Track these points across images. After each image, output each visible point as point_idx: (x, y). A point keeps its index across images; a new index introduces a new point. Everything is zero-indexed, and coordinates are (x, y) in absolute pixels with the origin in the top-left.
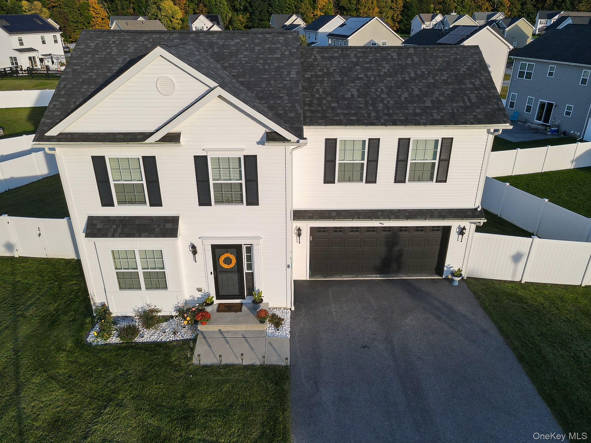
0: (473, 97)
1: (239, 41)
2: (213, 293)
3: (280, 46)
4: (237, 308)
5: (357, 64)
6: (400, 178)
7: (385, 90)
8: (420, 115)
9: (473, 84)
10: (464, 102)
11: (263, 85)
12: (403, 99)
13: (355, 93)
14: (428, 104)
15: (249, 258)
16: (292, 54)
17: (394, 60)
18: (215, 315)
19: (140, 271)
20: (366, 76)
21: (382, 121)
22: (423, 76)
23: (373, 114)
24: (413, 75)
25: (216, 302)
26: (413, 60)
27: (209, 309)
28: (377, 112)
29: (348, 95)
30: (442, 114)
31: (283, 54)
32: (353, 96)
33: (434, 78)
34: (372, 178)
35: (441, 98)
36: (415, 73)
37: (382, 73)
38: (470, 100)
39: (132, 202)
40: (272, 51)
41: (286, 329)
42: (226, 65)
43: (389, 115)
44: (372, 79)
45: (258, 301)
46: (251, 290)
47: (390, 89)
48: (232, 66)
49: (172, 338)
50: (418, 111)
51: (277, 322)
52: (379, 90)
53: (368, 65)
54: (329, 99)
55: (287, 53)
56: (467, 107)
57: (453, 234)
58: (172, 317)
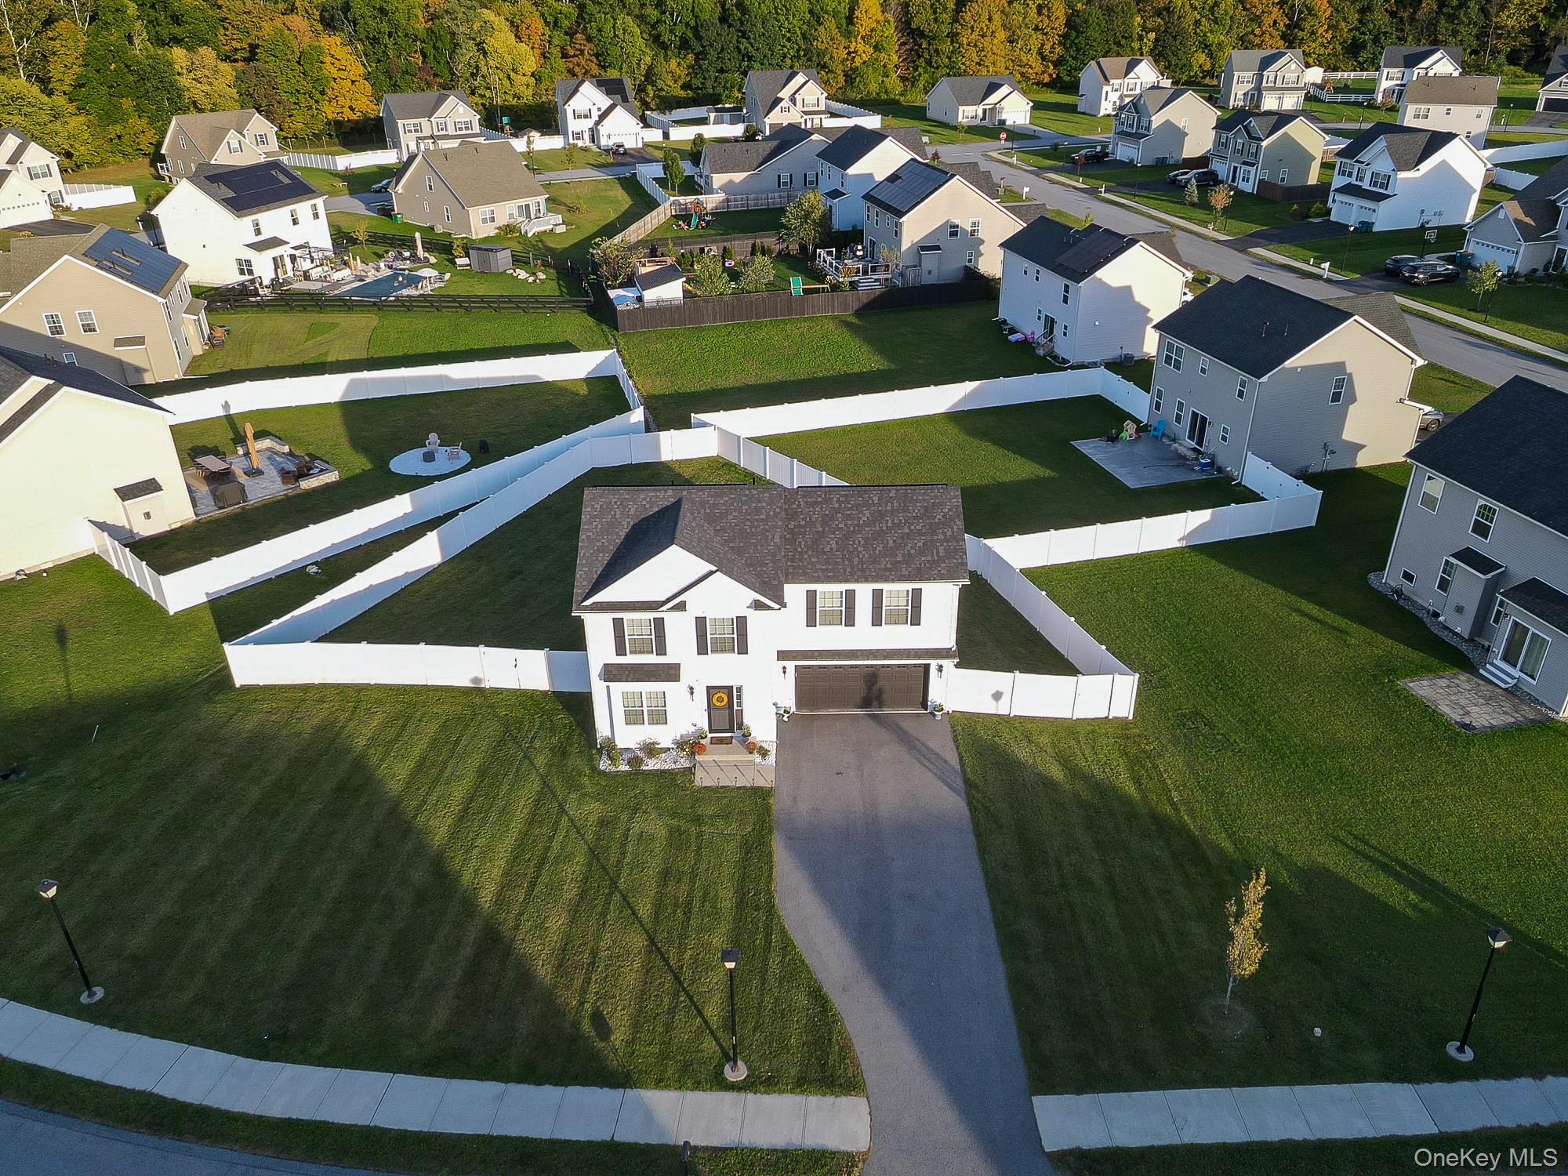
0: (941, 549)
1: (727, 499)
2: (706, 728)
3: (764, 504)
4: (728, 741)
5: (838, 511)
6: (876, 621)
7: (862, 542)
8: (890, 570)
9: (944, 534)
10: (933, 556)
11: (751, 551)
12: (877, 552)
13: (834, 546)
14: (899, 558)
15: (739, 697)
16: (776, 515)
17: (875, 505)
18: (709, 747)
19: (645, 709)
20: (846, 525)
21: (856, 577)
22: (899, 525)
23: (848, 570)
24: (890, 524)
25: (710, 735)
26: (892, 506)
27: (703, 742)
28: (852, 567)
29: (827, 549)
30: (910, 569)
31: (768, 515)
32: (831, 549)
33: (909, 527)
34: (850, 622)
35: (913, 551)
36: (893, 521)
37: (861, 522)
38: (938, 553)
39: (641, 652)
40: (758, 511)
41: (771, 759)
42: (718, 528)
43: (863, 570)
44: (852, 529)
45: (746, 735)
46: (740, 725)
47: (866, 540)
48: (723, 529)
49: (673, 766)
50: (889, 566)
51: (764, 753)
52: (857, 542)
53: (849, 512)
54: (810, 553)
55: (771, 513)
56: (934, 561)
57: (933, 672)
58: (669, 749)
